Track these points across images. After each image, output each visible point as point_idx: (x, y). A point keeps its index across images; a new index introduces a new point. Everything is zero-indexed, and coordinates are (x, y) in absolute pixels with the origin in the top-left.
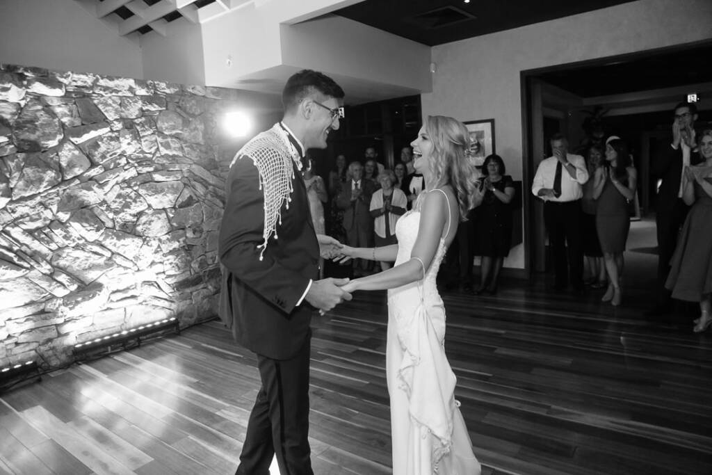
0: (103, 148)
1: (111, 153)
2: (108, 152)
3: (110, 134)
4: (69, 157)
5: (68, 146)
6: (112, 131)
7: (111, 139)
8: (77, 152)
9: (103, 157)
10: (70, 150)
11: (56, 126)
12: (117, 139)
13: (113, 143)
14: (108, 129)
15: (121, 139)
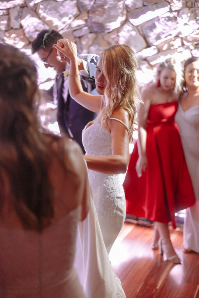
0: (159, 28)
1: (166, 34)
2: (163, 33)
4: (127, 37)
5: (127, 27)
6: (171, 11)
7: (169, 19)
8: (134, 33)
9: (158, 38)
10: (128, 31)
11: (120, 8)
12: (175, 18)
13: (169, 23)
14: (167, 9)
15: (179, 19)
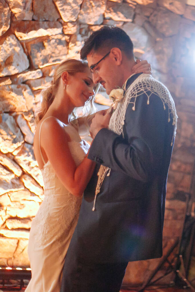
0: (48, 50)
2: (51, 57)
3: (60, 36)
4: (8, 52)
5: (11, 40)
6: (63, 34)
7: (60, 42)
8: (18, 49)
9: (45, 60)
10: (11, 45)
11: (5, 15)
12: (67, 43)
14: (59, 31)
